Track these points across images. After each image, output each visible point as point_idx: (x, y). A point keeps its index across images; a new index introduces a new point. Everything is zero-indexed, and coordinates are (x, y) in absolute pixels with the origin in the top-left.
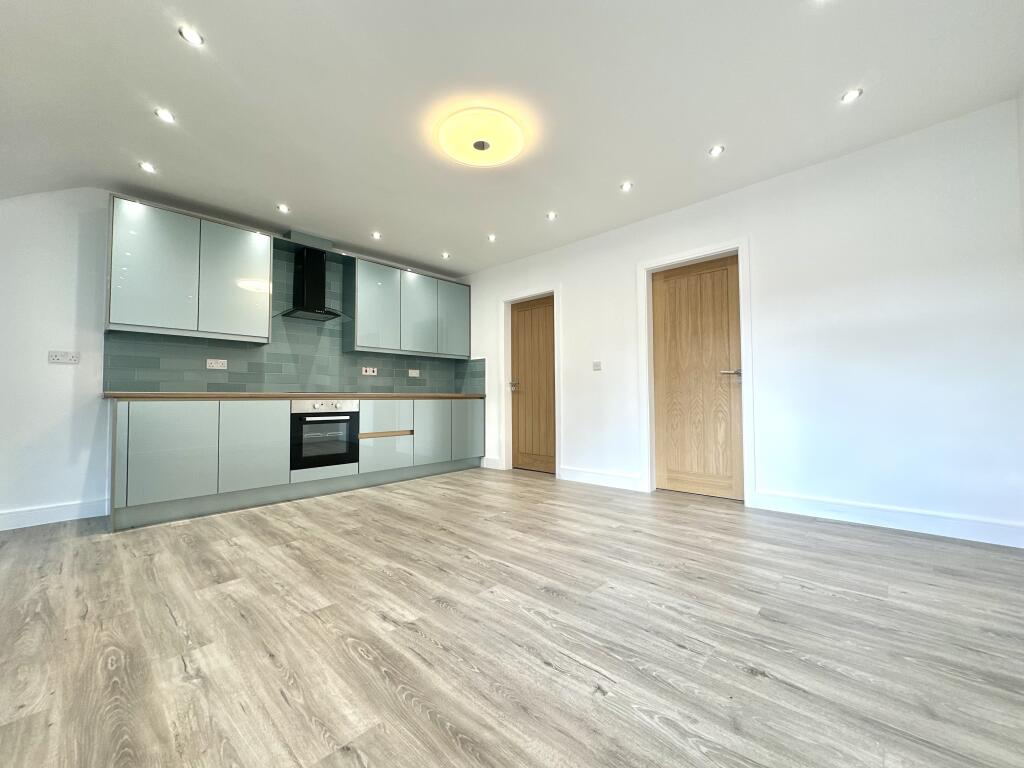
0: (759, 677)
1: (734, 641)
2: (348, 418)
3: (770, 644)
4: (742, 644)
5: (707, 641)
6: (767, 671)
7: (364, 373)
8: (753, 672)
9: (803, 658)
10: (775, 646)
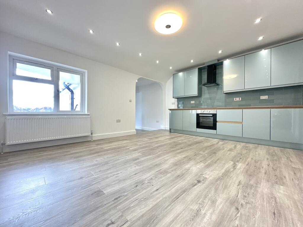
0: (79, 178)
1: (94, 180)
2: (212, 115)
3: (86, 186)
4: (92, 180)
5: (98, 175)
6: (80, 180)
7: (235, 100)
8: (81, 178)
9: (75, 189)
10: (85, 186)
